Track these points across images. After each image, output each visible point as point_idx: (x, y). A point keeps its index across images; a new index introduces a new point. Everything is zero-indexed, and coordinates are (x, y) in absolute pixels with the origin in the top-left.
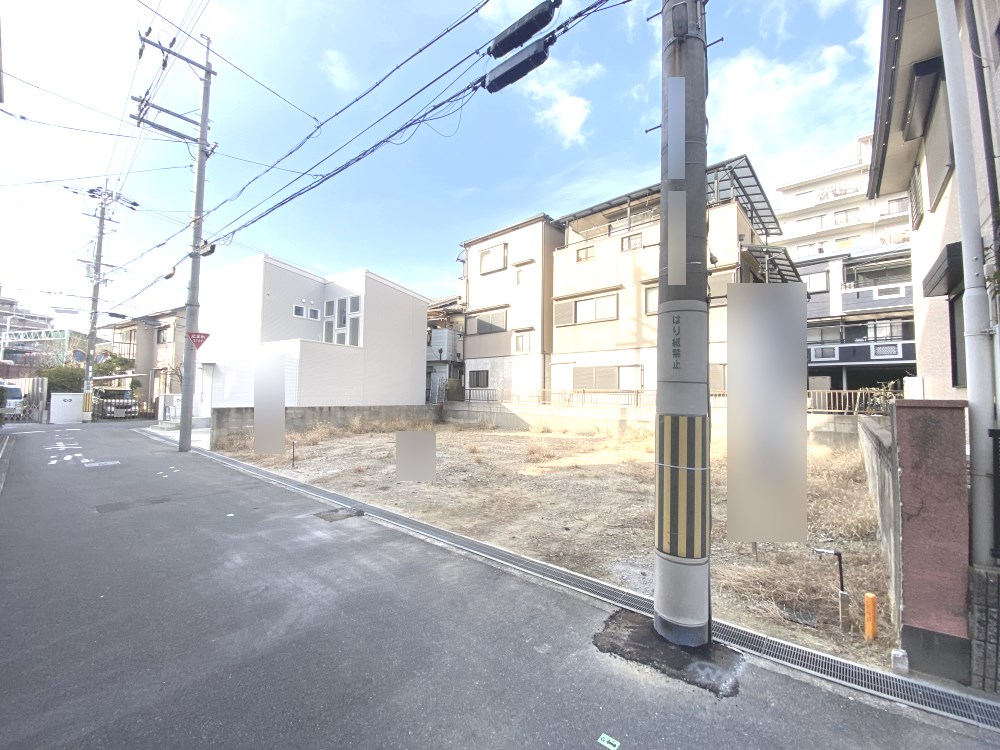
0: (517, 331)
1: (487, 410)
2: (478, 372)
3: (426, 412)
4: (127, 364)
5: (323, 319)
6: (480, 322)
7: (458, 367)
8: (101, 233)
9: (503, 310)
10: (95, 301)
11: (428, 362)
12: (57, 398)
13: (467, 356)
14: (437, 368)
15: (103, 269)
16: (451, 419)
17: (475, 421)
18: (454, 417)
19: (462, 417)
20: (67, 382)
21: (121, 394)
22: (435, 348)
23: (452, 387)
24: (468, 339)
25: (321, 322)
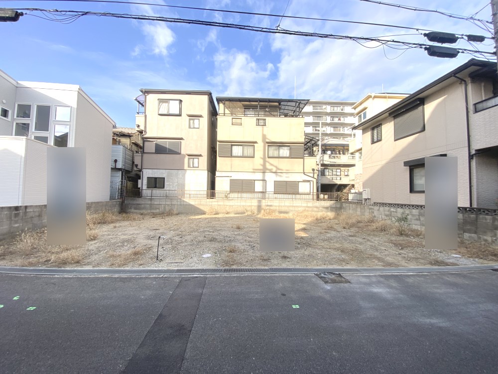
0: (189, 156)
1: (167, 203)
2: (156, 178)
6: (157, 145)
9: (178, 141)
16: (133, 210)
18: (136, 209)
19: (144, 208)
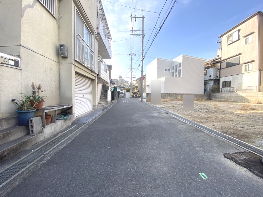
0: (245, 63)
1: (229, 95)
2: (226, 81)
3: (204, 96)
4: (137, 87)
5: (172, 71)
6: (227, 63)
7: (217, 81)
8: (131, 62)
9: (239, 56)
10: (131, 75)
11: (205, 81)
12: (127, 93)
13: (221, 76)
14: (209, 82)
15: (132, 69)
16: (214, 99)
17: (224, 99)
18: (215, 98)
19: (218, 98)
20: (128, 91)
21: (136, 93)
22: (208, 75)
23: (214, 88)
24: (222, 70)
25: (171, 72)
